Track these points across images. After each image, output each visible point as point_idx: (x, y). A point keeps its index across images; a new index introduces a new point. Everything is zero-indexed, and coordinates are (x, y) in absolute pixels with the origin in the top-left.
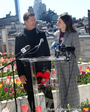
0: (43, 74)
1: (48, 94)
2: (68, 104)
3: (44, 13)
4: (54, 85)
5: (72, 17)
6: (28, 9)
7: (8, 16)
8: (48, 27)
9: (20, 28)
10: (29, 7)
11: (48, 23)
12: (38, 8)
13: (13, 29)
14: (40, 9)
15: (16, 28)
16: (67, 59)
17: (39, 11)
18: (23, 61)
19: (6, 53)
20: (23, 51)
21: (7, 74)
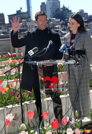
0: (51, 78)
1: (57, 99)
2: (77, 111)
3: (58, 9)
4: (63, 90)
5: (88, 15)
6: (41, 6)
7: (19, 12)
8: (62, 25)
9: (31, 26)
10: (42, 3)
11: (62, 21)
12: (51, 5)
13: (24, 27)
14: (53, 5)
15: (27, 26)
16: (76, 62)
17: (52, 8)
18: (30, 64)
19: (15, 54)
20: (30, 53)
21: (14, 77)
